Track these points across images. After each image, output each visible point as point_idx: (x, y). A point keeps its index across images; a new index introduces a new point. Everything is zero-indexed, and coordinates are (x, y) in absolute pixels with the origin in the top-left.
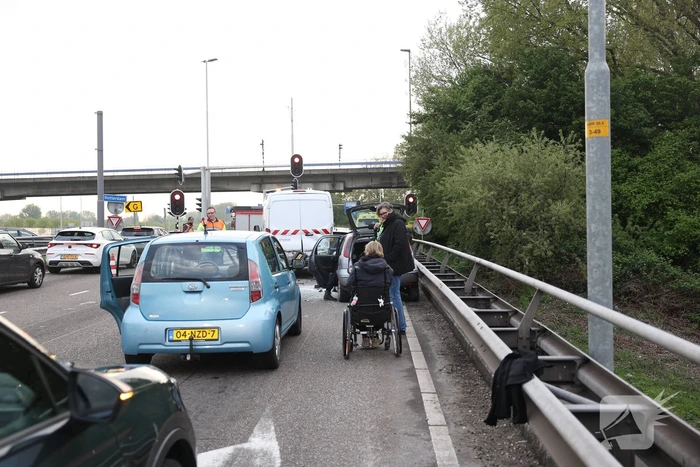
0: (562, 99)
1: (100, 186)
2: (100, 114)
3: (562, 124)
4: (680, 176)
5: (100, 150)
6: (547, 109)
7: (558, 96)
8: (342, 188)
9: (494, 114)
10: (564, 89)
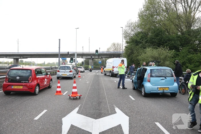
0: (162, 39)
1: (59, 56)
2: (60, 40)
3: (162, 45)
4: (188, 56)
5: (59, 48)
6: (159, 41)
7: (161, 39)
8: (101, 58)
9: (146, 42)
10: (163, 37)
